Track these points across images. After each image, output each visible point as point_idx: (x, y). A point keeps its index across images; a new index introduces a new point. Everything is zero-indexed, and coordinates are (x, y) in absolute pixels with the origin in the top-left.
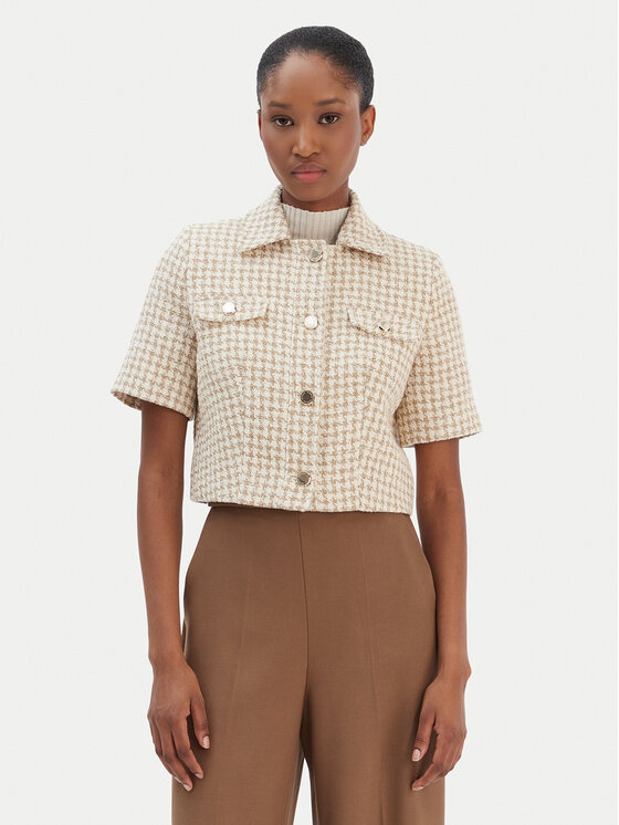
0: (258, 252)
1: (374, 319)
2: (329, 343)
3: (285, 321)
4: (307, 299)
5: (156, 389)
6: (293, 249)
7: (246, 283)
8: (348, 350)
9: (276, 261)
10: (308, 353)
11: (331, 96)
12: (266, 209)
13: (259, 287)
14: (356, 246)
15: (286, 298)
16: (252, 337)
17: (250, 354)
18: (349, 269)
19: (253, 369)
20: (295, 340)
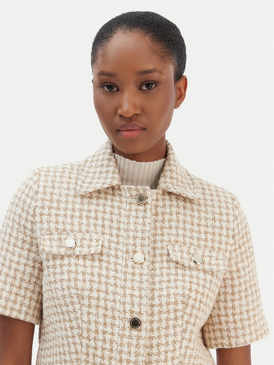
0: (95, 195)
1: (189, 253)
2: (153, 276)
3: (116, 257)
4: (135, 238)
5: (10, 304)
6: (123, 193)
7: (84, 221)
8: (169, 281)
9: (109, 203)
10: (136, 285)
11: (150, 67)
12: (101, 157)
13: (95, 225)
14: (175, 191)
15: (118, 236)
16: (89, 270)
17: (88, 285)
18: (168, 210)
19: (90, 298)
20: (125, 273)
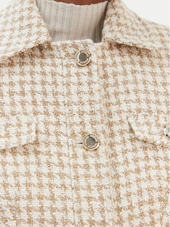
1: (158, 125)
2: (114, 165)
3: (59, 144)
4: (81, 114)
6: (55, 52)
8: (138, 171)
9: (38, 68)
10: (93, 182)
12: (18, 8)
13: (23, 103)
14: (126, 42)
15: (57, 114)
16: (22, 169)
17: (24, 192)
18: (120, 69)
19: (29, 210)
20: (75, 166)
